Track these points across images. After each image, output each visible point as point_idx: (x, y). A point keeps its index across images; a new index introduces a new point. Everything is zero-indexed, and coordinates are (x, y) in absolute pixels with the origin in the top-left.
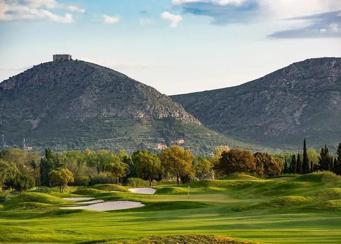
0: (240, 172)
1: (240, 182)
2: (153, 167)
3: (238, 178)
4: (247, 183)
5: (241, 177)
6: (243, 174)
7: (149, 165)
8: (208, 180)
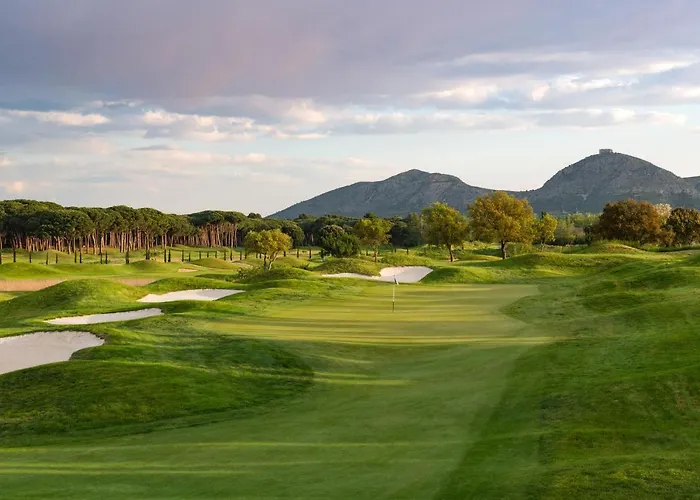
0: (610, 238)
1: (603, 259)
2: (454, 228)
3: (604, 250)
4: (615, 260)
5: (610, 250)
6: (615, 244)
7: (447, 225)
8: (540, 254)
